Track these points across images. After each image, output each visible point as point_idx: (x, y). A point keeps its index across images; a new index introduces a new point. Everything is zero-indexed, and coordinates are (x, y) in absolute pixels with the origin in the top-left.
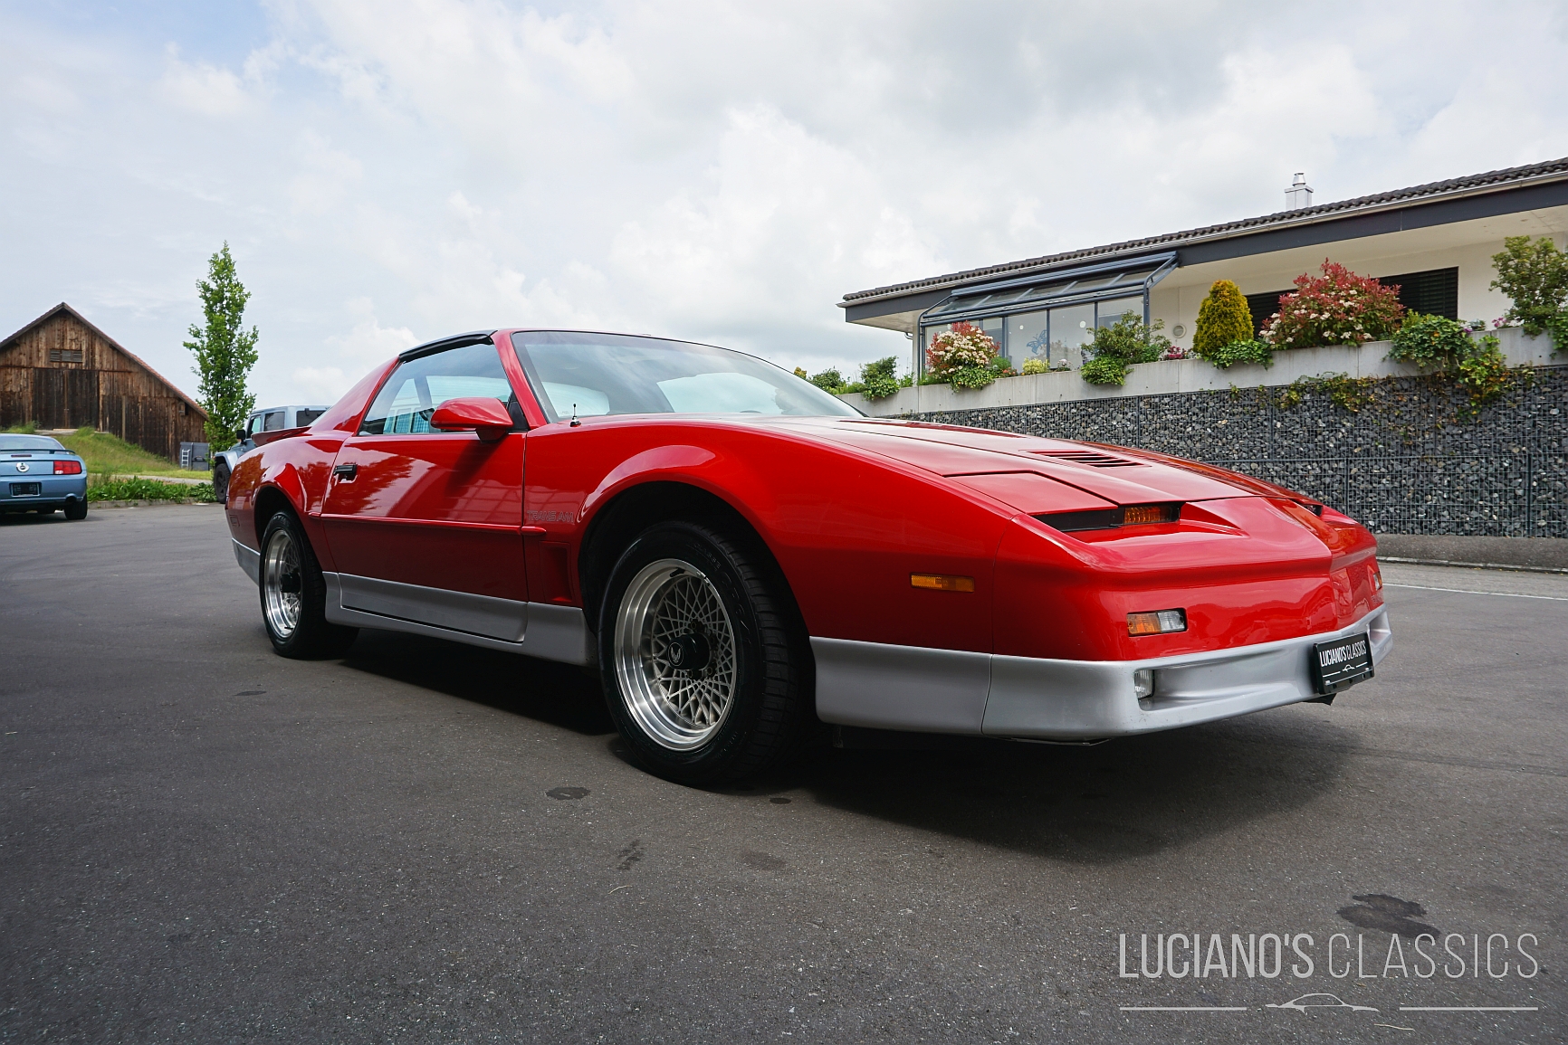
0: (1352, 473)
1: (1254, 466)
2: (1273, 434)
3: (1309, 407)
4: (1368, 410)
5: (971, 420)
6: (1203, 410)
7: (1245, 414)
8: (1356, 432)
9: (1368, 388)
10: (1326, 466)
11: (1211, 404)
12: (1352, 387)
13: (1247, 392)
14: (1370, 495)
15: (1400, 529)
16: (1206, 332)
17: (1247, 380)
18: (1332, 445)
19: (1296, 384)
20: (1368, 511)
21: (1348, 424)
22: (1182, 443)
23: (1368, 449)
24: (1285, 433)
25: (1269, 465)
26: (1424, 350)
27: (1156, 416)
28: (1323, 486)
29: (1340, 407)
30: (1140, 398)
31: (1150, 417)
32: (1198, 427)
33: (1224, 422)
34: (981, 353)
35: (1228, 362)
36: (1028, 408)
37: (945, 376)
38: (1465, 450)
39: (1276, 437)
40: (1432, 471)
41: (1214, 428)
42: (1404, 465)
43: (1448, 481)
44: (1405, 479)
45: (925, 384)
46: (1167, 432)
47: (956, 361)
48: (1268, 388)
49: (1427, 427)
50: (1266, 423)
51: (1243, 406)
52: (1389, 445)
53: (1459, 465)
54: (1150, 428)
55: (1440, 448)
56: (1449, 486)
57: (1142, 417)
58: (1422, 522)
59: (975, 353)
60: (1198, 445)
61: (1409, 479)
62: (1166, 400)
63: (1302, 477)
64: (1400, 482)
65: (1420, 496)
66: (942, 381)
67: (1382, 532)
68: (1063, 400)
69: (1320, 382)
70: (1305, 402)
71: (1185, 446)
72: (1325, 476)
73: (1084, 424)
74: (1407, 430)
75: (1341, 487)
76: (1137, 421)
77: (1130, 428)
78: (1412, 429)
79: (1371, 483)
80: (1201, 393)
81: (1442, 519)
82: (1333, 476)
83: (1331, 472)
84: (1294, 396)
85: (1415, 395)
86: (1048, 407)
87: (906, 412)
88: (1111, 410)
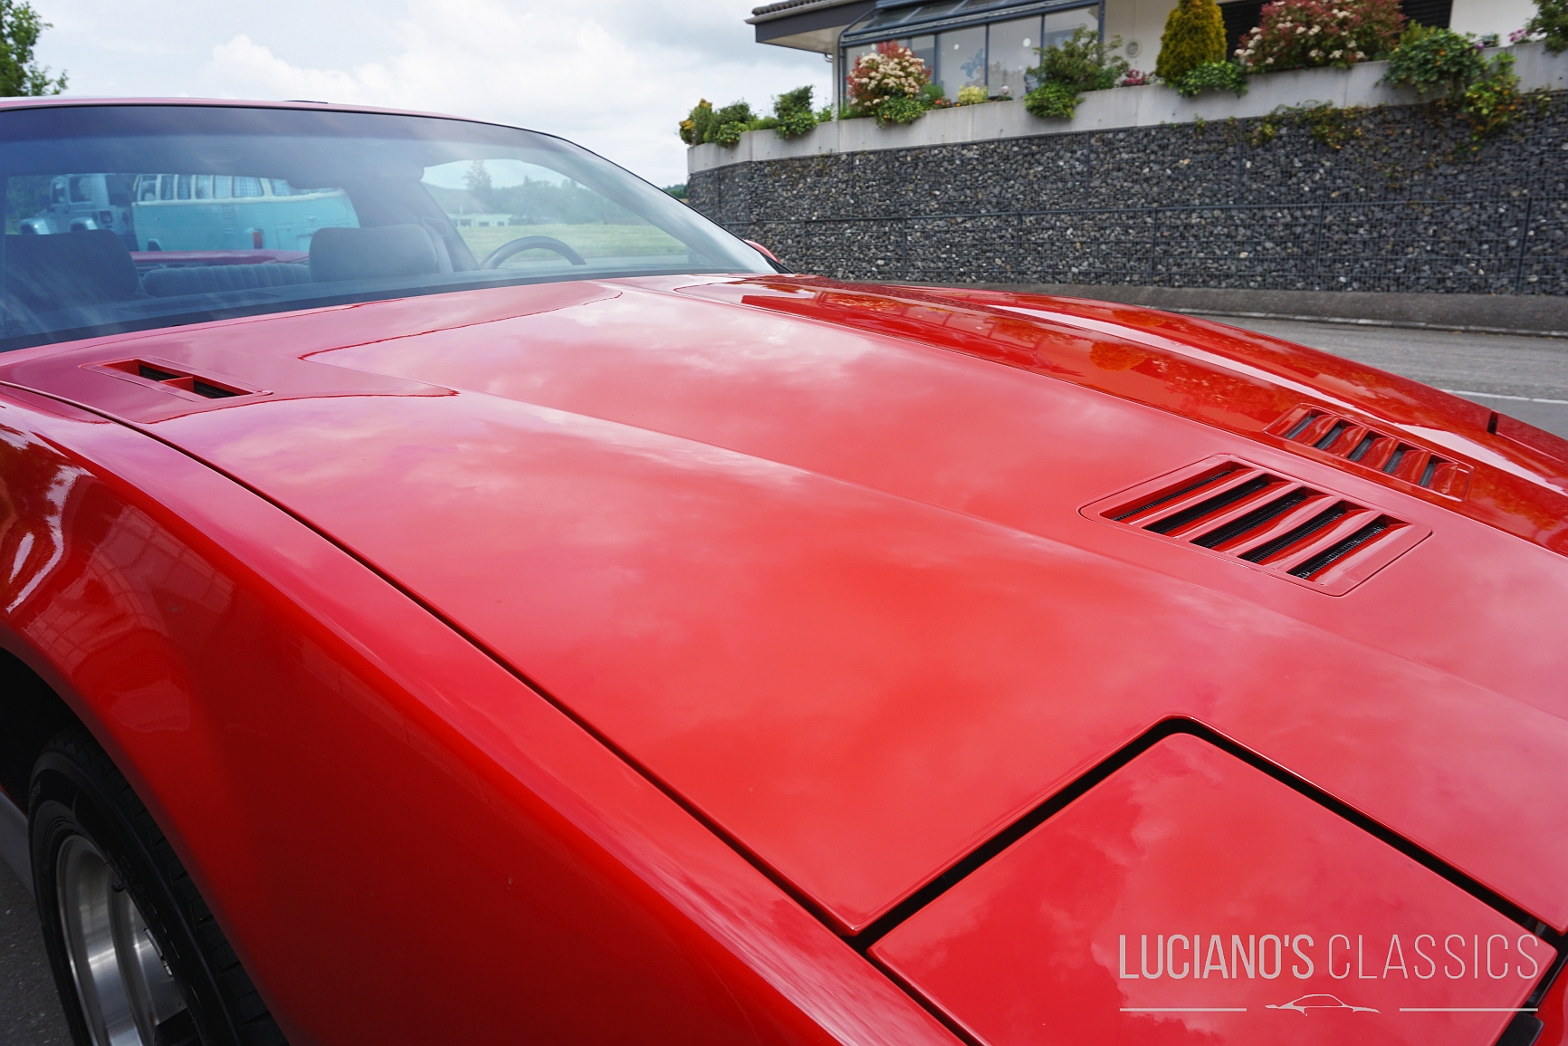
0: (1327, 221)
1: (1217, 213)
2: (1241, 175)
3: (1284, 143)
4: (1353, 146)
5: (899, 161)
6: (1163, 147)
7: (1210, 152)
8: (1335, 173)
9: (1355, 119)
10: (1298, 214)
11: (1173, 140)
12: (1337, 118)
13: (1214, 126)
14: (1345, 247)
15: (1374, 287)
16: (1172, 52)
17: (1216, 111)
18: (1307, 189)
19: (1272, 116)
20: (1340, 265)
21: (1328, 164)
22: (1137, 187)
23: (1348, 194)
24: (1256, 174)
25: (1234, 213)
26: (1426, 72)
27: (1108, 155)
28: (1292, 237)
29: (1321, 144)
30: (1092, 134)
31: (1102, 156)
32: (1155, 167)
33: (1186, 162)
34: (911, 80)
35: (1196, 89)
36: (964, 146)
37: (869, 109)
38: (1457, 193)
39: (1245, 178)
40: (1417, 218)
41: (1175, 169)
42: (1386, 212)
43: (1435, 231)
44: (1385, 228)
45: (846, 118)
46: (1120, 174)
47: (881, 90)
48: (1240, 121)
49: (1417, 166)
50: (1234, 163)
51: (1209, 143)
52: (1372, 188)
53: (1448, 211)
54: (1102, 170)
55: (1429, 191)
56: (1434, 236)
57: (1093, 156)
58: (1399, 278)
59: (903, 81)
60: (1155, 189)
61: (1390, 228)
62: (1121, 136)
63: (1270, 226)
64: (1380, 232)
65: (1399, 248)
66: (864, 114)
67: (1354, 290)
68: (1003, 136)
69: (1300, 113)
70: (1280, 138)
71: (1140, 190)
72: (1296, 225)
73: (1026, 165)
74: (1394, 171)
75: (1312, 237)
76: (1086, 161)
77: (1079, 169)
78: (1400, 169)
79: (1347, 233)
80: (1161, 128)
81: (1423, 275)
82: (1305, 225)
83: (1302, 221)
84: (1269, 130)
85: (1408, 128)
86: (987, 145)
87: (825, 151)
88: (1058, 147)
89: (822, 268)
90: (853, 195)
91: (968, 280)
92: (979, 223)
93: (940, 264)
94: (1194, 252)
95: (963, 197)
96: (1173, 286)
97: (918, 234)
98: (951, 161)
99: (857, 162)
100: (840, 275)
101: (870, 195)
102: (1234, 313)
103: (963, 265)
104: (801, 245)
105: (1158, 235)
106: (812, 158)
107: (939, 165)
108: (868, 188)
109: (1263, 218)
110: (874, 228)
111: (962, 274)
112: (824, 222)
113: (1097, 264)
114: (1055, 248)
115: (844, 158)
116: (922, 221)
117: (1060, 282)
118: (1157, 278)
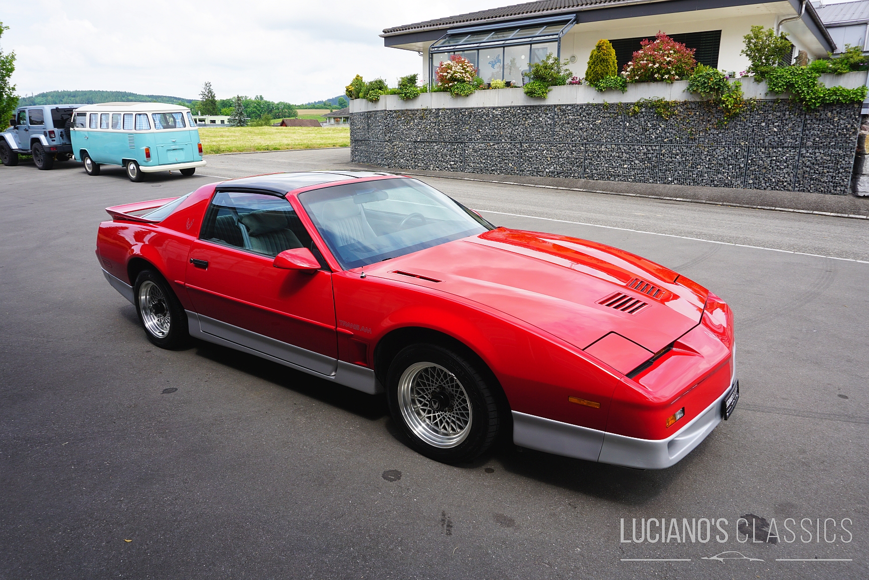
0: (663, 152)
1: (613, 146)
2: (624, 129)
3: (644, 115)
4: (674, 119)
5: (461, 114)
6: (589, 114)
7: (610, 118)
8: (666, 130)
9: (674, 106)
10: (650, 148)
11: (593, 111)
12: (667, 105)
13: (612, 105)
14: (671, 164)
15: (683, 183)
16: (593, 70)
17: (613, 99)
18: (653, 137)
19: (638, 103)
20: (669, 173)
21: (663, 126)
22: (577, 132)
23: (671, 140)
24: (631, 129)
25: (621, 146)
26: (705, 87)
27: (563, 116)
28: (647, 159)
29: (660, 117)
30: (555, 106)
31: (560, 117)
32: (585, 123)
33: (599, 122)
34: (468, 74)
35: (604, 88)
36: (494, 108)
37: (447, 88)
38: (718, 142)
39: (626, 131)
40: (701, 153)
42: (688, 149)
43: (709, 159)
44: (688, 156)
45: (435, 92)
46: (569, 125)
47: (453, 79)
48: (624, 104)
49: (701, 129)
50: (621, 123)
51: (610, 113)
52: (682, 138)
53: (715, 150)
54: (560, 123)
55: (707, 141)
56: (709, 161)
57: (556, 116)
58: (694, 179)
59: (464, 75)
60: (585, 133)
61: (690, 156)
62: (569, 108)
63: (637, 153)
64: (686, 158)
65: (694, 166)
66: (445, 90)
67: (675, 184)
68: (513, 105)
69: (650, 102)
70: (642, 113)
71: (578, 134)
72: (649, 153)
73: (524, 119)
74: (692, 131)
75: (656, 159)
76: (553, 119)
77: (549, 122)
78: (694, 130)
79: (671, 158)
80: (588, 105)
81: (704, 178)
82: (653, 153)
83: (652, 152)
84: (637, 109)
85: (697, 112)
86: (505, 108)
87: (424, 107)
88: (539, 112)
89: (422, 165)
90: (438, 129)
91: (496, 173)
92: (501, 146)
93: (482, 165)
94: (603, 164)
95: (493, 133)
96: (594, 180)
97: (471, 150)
98: (488, 115)
99: (441, 113)
100: (431, 168)
101: (447, 130)
102: (622, 194)
103: (493, 166)
104: (412, 153)
105: (587, 155)
106: (417, 110)
107: (482, 117)
108: (446, 126)
109: (634, 149)
110: (449, 146)
111: (493, 170)
112: (424, 142)
113: (558, 168)
114: (537, 159)
115: (434, 111)
116: (473, 144)
117: (540, 176)
118: (586, 175)
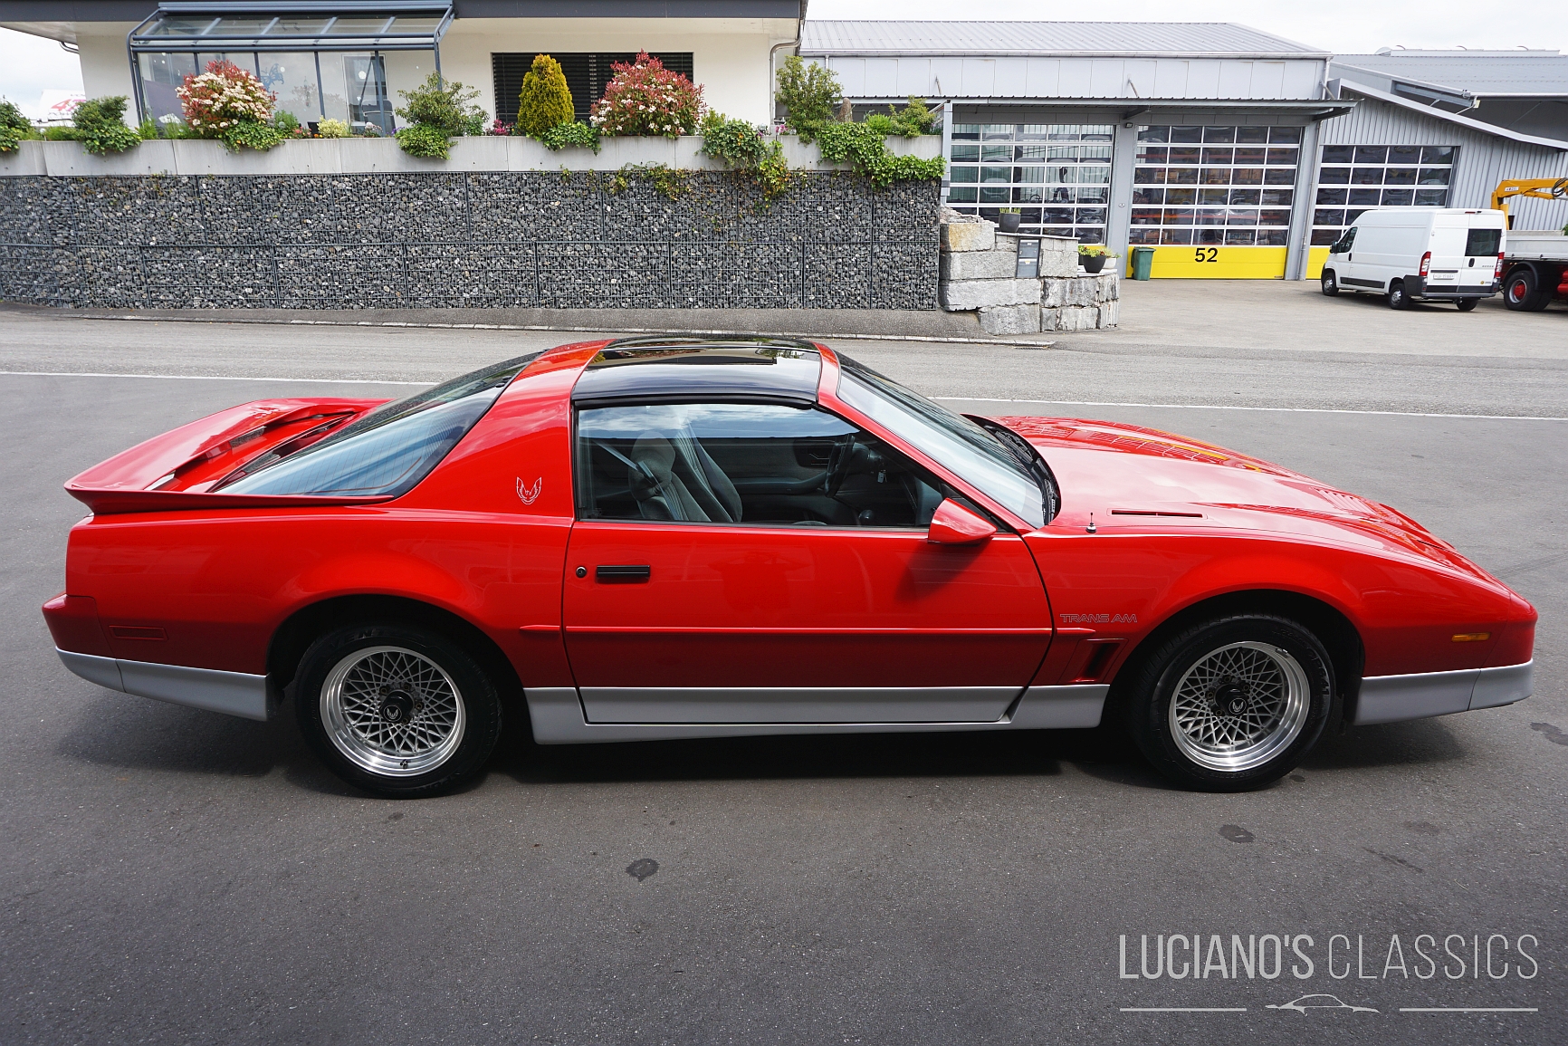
0: (674, 255)
1: (588, 247)
2: (603, 217)
3: (635, 193)
4: (685, 199)
5: (257, 188)
6: (536, 191)
7: (576, 197)
9: (685, 178)
10: (652, 249)
11: (543, 185)
12: (672, 177)
13: (577, 175)
14: (689, 275)
15: (713, 304)
16: (535, 111)
17: (576, 163)
18: (656, 230)
19: (623, 171)
20: (688, 289)
21: (669, 211)
22: (516, 223)
23: (686, 234)
24: (615, 217)
25: (602, 247)
26: (732, 149)
27: (485, 194)
28: (649, 267)
29: (663, 195)
30: (467, 174)
31: (479, 194)
32: (530, 207)
33: (557, 204)
34: (259, 105)
35: (561, 145)
36: (334, 177)
37: (215, 131)
38: (759, 237)
39: (607, 220)
40: (736, 254)
41: (547, 209)
42: (714, 249)
43: (748, 263)
44: (716, 261)
45: (180, 138)
46: (499, 211)
47: (227, 113)
48: (596, 172)
49: (731, 216)
50: (597, 207)
51: (574, 189)
52: (703, 231)
53: (755, 249)
54: (481, 207)
55: (741, 235)
56: (748, 267)
57: (471, 194)
58: (729, 298)
59: (252, 105)
60: (532, 225)
61: (719, 261)
62: (496, 178)
63: (631, 258)
64: (712, 264)
65: (727, 276)
66: (210, 136)
67: (699, 307)
68: (376, 170)
69: (645, 170)
70: (631, 189)
71: (519, 226)
72: (651, 258)
73: (405, 199)
74: (716, 219)
75: (665, 268)
76: (466, 198)
77: (459, 205)
79: (689, 265)
80: (531, 174)
81: (745, 295)
82: (658, 258)
83: (656, 255)
84: (621, 181)
85: (722, 188)
86: (359, 178)
87: (157, 172)
88: (436, 184)
89: (171, 297)
90: (203, 220)
91: (356, 306)
92: (361, 253)
93: (322, 292)
94: (573, 279)
95: (339, 227)
96: (559, 308)
97: (292, 262)
98: (322, 191)
99: (204, 186)
100: (196, 304)
101: (225, 221)
102: (620, 330)
103: (348, 292)
104: (138, 272)
105: (540, 264)
106: (140, 178)
107: (308, 194)
108: (221, 213)
109: (626, 251)
110: (236, 255)
111: (348, 301)
112: (167, 249)
113: (487, 290)
114: (443, 276)
115: (185, 180)
116: (294, 249)
117: (453, 306)
118: (544, 301)
